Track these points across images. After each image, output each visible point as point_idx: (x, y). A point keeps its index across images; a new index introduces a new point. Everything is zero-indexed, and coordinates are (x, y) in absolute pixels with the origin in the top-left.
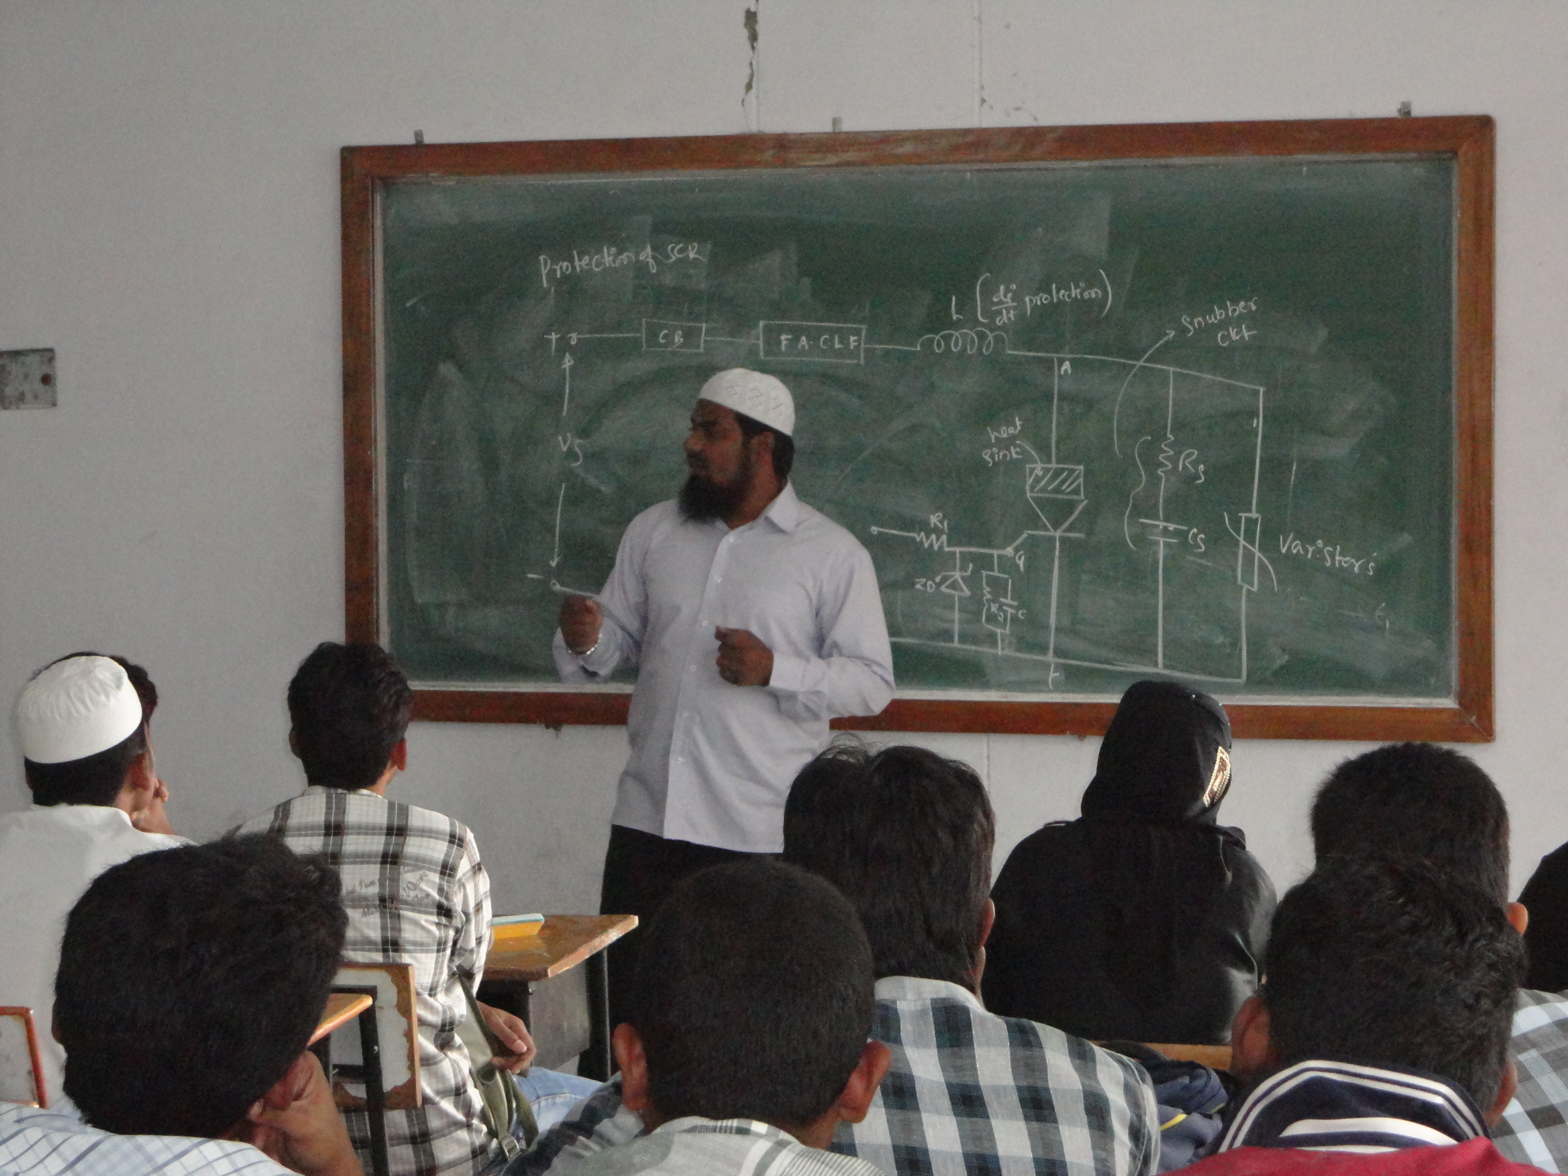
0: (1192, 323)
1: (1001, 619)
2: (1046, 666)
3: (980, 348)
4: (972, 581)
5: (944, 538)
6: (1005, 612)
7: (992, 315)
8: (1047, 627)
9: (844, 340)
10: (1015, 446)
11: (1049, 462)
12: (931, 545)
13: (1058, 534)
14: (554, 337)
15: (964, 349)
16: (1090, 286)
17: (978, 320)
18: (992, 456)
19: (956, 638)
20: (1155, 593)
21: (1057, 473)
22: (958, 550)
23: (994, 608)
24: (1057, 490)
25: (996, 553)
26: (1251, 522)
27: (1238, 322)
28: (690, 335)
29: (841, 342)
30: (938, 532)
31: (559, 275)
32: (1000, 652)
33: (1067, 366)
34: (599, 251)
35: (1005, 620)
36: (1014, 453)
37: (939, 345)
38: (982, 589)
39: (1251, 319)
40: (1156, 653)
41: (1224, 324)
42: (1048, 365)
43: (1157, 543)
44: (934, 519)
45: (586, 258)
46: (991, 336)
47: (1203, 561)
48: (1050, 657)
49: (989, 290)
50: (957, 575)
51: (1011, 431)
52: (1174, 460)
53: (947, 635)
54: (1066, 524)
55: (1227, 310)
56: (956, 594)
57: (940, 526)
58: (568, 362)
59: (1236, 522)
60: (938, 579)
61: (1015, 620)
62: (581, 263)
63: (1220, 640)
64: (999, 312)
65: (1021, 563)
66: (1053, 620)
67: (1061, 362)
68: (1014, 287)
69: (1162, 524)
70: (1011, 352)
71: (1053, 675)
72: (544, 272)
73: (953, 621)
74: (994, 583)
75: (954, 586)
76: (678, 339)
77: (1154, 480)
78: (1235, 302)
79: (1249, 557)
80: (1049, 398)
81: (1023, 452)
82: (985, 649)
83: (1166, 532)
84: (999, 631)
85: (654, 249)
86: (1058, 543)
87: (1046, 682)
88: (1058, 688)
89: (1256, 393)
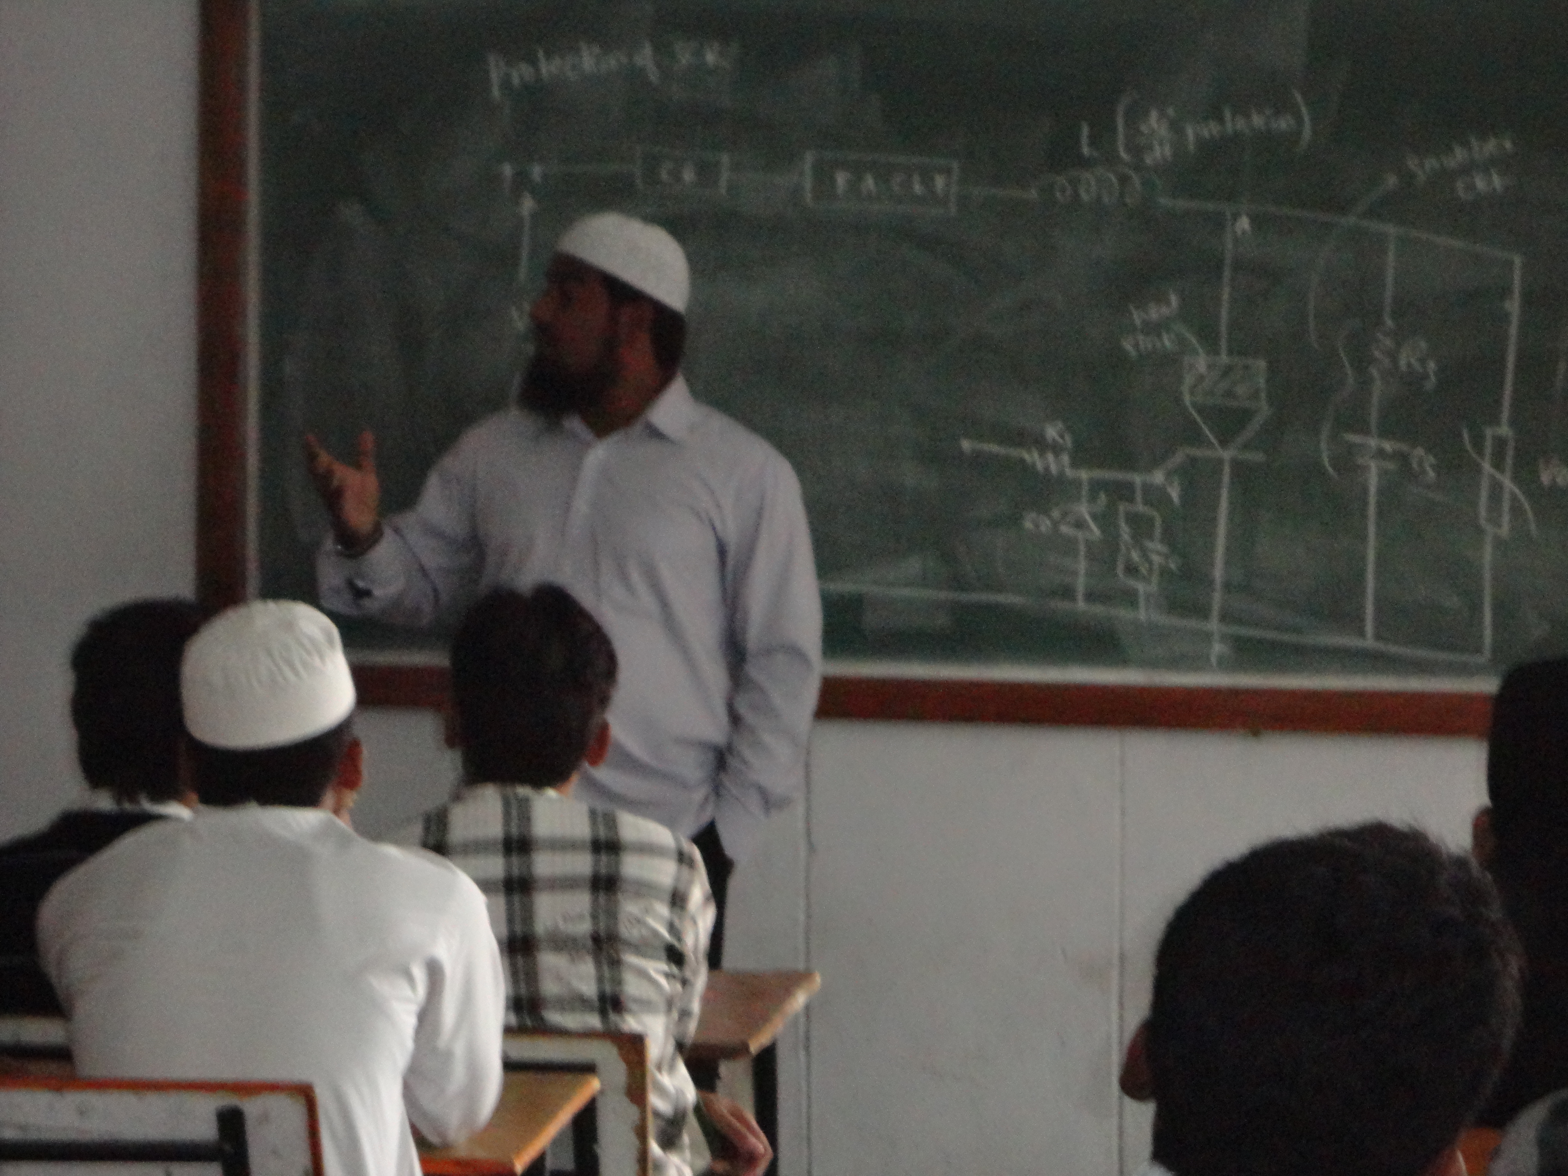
0: (1421, 165)
1: (1144, 570)
2: (1207, 637)
3: (1122, 195)
4: (1106, 520)
5: (1065, 459)
6: (1151, 563)
7: (1137, 151)
8: (1211, 582)
9: (927, 180)
10: (1168, 331)
11: (1217, 353)
12: (1047, 469)
13: (1227, 455)
14: (507, 170)
15: (1099, 199)
16: (1277, 113)
17: (1118, 157)
18: (1136, 346)
19: (1080, 597)
20: (1364, 538)
21: (1228, 371)
22: (1084, 475)
23: (1135, 556)
24: (1229, 394)
25: (1137, 479)
26: (1500, 444)
27: (1485, 168)
28: (707, 172)
29: (923, 182)
30: (1056, 449)
31: (516, 81)
32: (1142, 615)
33: (1244, 223)
34: (577, 51)
35: (1151, 570)
36: (1167, 342)
37: (1063, 191)
38: (1117, 527)
39: (1502, 163)
40: (1362, 620)
41: (1467, 170)
42: (1218, 223)
43: (1366, 469)
44: (1052, 432)
45: (557, 61)
46: (1136, 180)
47: (1431, 495)
48: (1214, 625)
49: (1135, 115)
50: (1083, 510)
51: (1165, 310)
52: (1393, 357)
53: (1068, 593)
54: (1240, 440)
55: (1470, 149)
56: (1080, 535)
57: (1060, 441)
58: (528, 205)
59: (1478, 442)
60: (1056, 514)
61: (1164, 572)
62: (549, 68)
63: (1453, 602)
64: (1151, 148)
65: (1175, 494)
66: (1218, 573)
67: (1236, 217)
68: (1170, 111)
69: (1373, 442)
70: (1164, 201)
71: (1218, 648)
72: (495, 76)
73: (1075, 573)
74: (1134, 520)
75: (1080, 524)
76: (688, 175)
77: (1365, 383)
78: (1483, 137)
79: (1496, 489)
80: (1219, 266)
81: (1181, 341)
82: (1123, 613)
83: (1381, 454)
84: (1141, 587)
85: (657, 49)
86: (1227, 469)
87: (1208, 659)
88: (1224, 665)
89: (1510, 264)
